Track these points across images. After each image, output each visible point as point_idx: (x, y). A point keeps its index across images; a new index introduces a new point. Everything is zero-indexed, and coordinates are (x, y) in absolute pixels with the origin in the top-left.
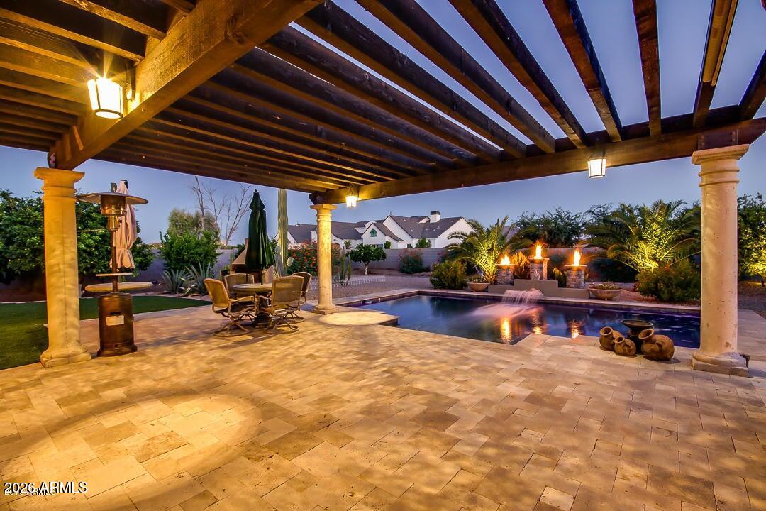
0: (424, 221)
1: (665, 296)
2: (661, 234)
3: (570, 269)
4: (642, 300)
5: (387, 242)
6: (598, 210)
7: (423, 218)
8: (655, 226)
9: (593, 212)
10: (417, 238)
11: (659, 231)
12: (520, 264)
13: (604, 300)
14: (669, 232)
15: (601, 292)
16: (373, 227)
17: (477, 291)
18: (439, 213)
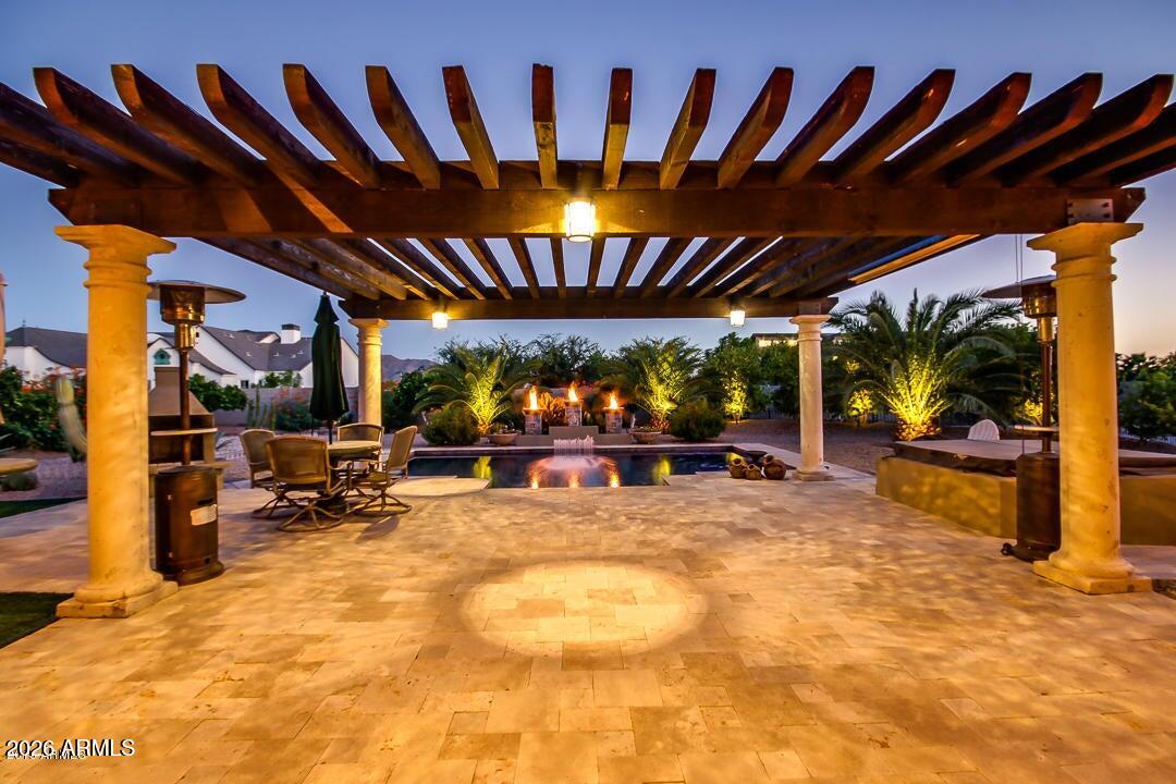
0: (268, 340)
1: (697, 435)
2: (671, 374)
3: (608, 411)
4: (674, 442)
5: (197, 375)
6: (545, 341)
7: (266, 334)
8: (665, 365)
9: (539, 343)
10: (261, 370)
11: (669, 371)
12: (548, 407)
13: (646, 443)
14: (677, 373)
15: (646, 436)
16: (160, 345)
17: (502, 445)
18: (298, 328)
